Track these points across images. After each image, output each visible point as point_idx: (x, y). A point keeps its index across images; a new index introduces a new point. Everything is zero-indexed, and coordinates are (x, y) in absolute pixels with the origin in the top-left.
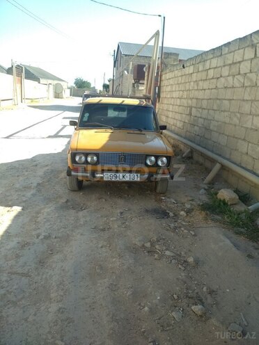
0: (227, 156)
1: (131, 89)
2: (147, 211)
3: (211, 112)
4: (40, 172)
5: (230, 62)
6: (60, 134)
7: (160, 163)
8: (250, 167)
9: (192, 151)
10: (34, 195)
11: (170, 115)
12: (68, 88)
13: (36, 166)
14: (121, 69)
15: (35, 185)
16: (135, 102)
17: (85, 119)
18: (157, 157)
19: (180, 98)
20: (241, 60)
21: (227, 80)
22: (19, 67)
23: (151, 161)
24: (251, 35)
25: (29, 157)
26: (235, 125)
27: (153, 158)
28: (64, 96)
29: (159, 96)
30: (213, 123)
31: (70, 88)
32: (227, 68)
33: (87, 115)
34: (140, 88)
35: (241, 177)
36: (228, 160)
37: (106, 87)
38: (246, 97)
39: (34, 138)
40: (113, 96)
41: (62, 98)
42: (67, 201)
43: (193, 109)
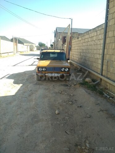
0: (91, 68)
1: (61, 46)
2: (62, 85)
3: (86, 54)
4: (27, 76)
5: (91, 36)
6: (33, 64)
7: (66, 70)
8: (96, 71)
9: (81, 68)
10: (26, 82)
11: (75, 56)
12: (36, 47)
13: (25, 74)
14: (57, 38)
15: (26, 79)
16: (59, 51)
17: (42, 57)
18: (65, 68)
19: (78, 49)
20: (93, 36)
21: (90, 43)
22: (16, 39)
23: (63, 70)
24: (96, 28)
25: (23, 71)
26: (92, 58)
27: (64, 69)
28: (34, 50)
29: (71, 49)
30: (87, 57)
31: (37, 47)
32: (90, 38)
33: (42, 56)
34: (65, 46)
35: (94, 75)
36: (91, 70)
37: (52, 45)
38: (95, 48)
39: (23, 66)
40: (54, 49)
41: (33, 51)
42: (36, 83)
43: (81, 53)
